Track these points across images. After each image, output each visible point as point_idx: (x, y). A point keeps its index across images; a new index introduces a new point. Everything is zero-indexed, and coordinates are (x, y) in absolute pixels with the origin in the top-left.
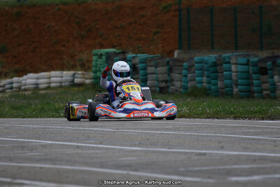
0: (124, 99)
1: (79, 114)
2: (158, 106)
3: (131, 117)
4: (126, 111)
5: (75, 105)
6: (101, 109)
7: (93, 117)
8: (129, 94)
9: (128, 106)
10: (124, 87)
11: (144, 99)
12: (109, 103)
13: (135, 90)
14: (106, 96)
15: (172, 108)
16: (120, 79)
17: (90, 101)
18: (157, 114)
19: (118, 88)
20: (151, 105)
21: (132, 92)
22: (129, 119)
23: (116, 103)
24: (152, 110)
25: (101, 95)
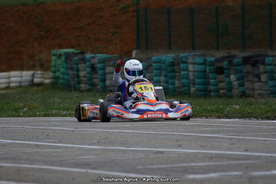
0: (137, 99)
1: (90, 115)
2: (172, 106)
3: (144, 118)
4: (139, 112)
5: (86, 106)
6: (114, 110)
7: (105, 118)
8: (142, 94)
9: (142, 106)
10: (137, 87)
11: (157, 99)
12: (120, 103)
13: (149, 91)
14: (118, 96)
15: (187, 108)
17: (102, 101)
18: (171, 115)
19: (131, 89)
20: (165, 106)
21: (145, 93)
22: (142, 120)
23: (128, 104)
24: (166, 111)
25: (112, 95)
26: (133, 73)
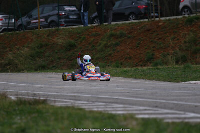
0: (88, 72)
1: (68, 78)
2: (102, 75)
3: (90, 80)
4: (88, 77)
5: (66, 74)
6: (77, 76)
7: (74, 79)
8: (90, 70)
9: (89, 75)
10: (88, 66)
11: (96, 72)
13: (92, 68)
14: (80, 70)
15: (108, 76)
16: (86, 63)
17: (73, 72)
18: (101, 79)
19: (85, 67)
20: (99, 75)
22: (89, 80)
24: (99, 77)
25: (78, 70)
26: (86, 61)
